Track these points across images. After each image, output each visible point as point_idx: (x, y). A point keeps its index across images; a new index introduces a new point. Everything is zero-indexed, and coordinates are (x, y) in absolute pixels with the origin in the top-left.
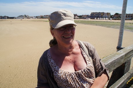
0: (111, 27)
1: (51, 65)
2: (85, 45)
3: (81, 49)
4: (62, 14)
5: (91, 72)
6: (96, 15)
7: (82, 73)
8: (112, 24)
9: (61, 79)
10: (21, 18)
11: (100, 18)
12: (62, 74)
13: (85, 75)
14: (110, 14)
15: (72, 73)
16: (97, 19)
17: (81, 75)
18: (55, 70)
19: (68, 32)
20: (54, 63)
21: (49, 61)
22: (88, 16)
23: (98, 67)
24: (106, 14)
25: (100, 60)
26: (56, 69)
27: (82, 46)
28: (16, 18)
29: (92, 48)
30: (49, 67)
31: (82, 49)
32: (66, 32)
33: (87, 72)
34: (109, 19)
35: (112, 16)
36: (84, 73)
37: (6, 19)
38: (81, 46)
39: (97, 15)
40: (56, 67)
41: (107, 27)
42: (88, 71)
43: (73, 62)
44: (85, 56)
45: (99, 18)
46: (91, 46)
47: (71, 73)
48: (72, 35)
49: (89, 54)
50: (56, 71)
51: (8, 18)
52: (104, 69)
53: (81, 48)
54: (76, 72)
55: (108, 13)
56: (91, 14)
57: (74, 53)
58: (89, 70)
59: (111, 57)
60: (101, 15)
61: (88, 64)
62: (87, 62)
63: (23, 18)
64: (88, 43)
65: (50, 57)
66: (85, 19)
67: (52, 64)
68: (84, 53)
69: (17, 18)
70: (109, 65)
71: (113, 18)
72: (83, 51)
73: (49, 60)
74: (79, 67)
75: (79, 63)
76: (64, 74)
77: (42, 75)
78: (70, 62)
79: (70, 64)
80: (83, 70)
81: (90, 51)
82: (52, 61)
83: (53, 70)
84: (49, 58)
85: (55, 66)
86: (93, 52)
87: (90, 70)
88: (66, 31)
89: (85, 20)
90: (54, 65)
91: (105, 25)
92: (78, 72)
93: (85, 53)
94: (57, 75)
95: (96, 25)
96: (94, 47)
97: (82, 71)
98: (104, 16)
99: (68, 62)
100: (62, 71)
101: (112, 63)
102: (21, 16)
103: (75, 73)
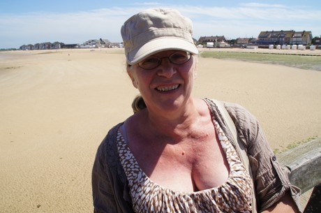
0: (312, 69)
1: (125, 166)
2: (230, 114)
3: (216, 123)
4: (150, 22)
5: (241, 197)
6: (271, 37)
7: (214, 197)
8: (315, 61)
9: (150, 209)
10: (91, 46)
11: (284, 46)
12: (152, 196)
13: (221, 204)
14: (311, 36)
15: (184, 196)
16: (275, 48)
17: (210, 205)
18: (134, 184)
19: (164, 74)
20: (134, 162)
21: (120, 155)
22: (251, 42)
23: (267, 182)
24: (300, 35)
25: (274, 158)
26: (138, 180)
27: (220, 115)
28: (79, 47)
29: (248, 121)
30: (119, 172)
31: (220, 123)
32: (159, 75)
33: (229, 194)
34: (308, 48)
35: (316, 38)
36: (220, 199)
37: (58, 48)
38: (216, 116)
39: (276, 39)
40: (137, 172)
41: (302, 68)
42: (231, 192)
43: (189, 161)
44: (227, 145)
45: (281, 45)
46: (247, 116)
47: (179, 196)
48: (180, 81)
49: (239, 139)
50: (136, 186)
51: (63, 46)
52: (283, 189)
53: (217, 120)
54: (195, 193)
55: (303, 33)
56: (260, 37)
57: (192, 136)
58: (234, 188)
59: (309, 149)
60: (286, 39)
61: (232, 170)
62: (231, 164)
63: (96, 47)
64: (238, 106)
65: (124, 145)
66: (245, 47)
67: (129, 166)
68: (223, 137)
69: (83, 46)
70: (304, 169)
71: (318, 44)
72: (221, 130)
73: (121, 151)
74: (206, 179)
75: (208, 166)
76: (160, 196)
77: (103, 192)
78: (181, 162)
79: (182, 166)
80: (216, 190)
81: (244, 131)
82: (129, 155)
83: (131, 183)
84: (121, 146)
85: (135, 172)
86: (251, 136)
87: (237, 189)
88: (161, 71)
89: (245, 50)
90: (132, 167)
91: (296, 64)
92: (202, 194)
93: (225, 138)
94: (140, 197)
95: (273, 63)
96: (255, 120)
97: (213, 191)
98: (295, 39)
99: (176, 162)
100: (155, 187)
101: (311, 164)
102: (93, 41)
103: (192, 196)
